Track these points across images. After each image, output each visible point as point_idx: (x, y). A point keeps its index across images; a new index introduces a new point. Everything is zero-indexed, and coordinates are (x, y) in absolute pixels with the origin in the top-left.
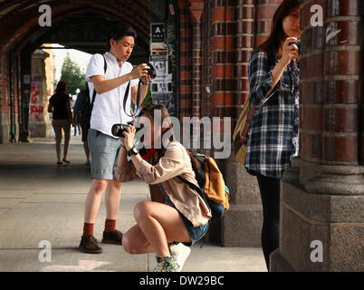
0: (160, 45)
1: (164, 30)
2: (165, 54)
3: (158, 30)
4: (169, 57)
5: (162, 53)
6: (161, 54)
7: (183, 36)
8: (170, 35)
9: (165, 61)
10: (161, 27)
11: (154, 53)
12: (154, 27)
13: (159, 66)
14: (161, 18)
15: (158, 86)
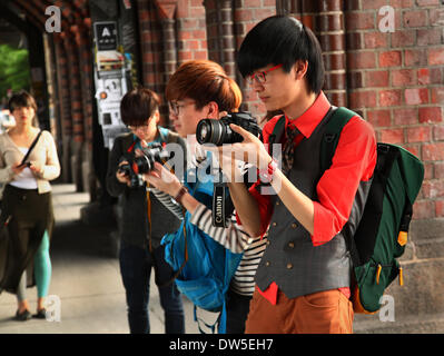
0: (111, 55)
1: (115, 32)
2: (120, 67)
3: (106, 32)
4: (128, 72)
5: (116, 66)
6: (113, 67)
7: (149, 41)
8: (127, 40)
9: (120, 78)
10: (111, 28)
11: (102, 67)
12: (100, 29)
13: (112, 86)
14: (111, 15)
15: (113, 117)
